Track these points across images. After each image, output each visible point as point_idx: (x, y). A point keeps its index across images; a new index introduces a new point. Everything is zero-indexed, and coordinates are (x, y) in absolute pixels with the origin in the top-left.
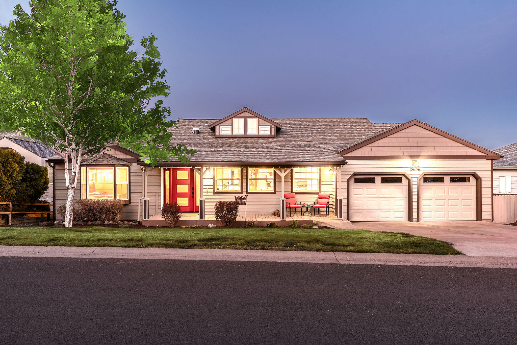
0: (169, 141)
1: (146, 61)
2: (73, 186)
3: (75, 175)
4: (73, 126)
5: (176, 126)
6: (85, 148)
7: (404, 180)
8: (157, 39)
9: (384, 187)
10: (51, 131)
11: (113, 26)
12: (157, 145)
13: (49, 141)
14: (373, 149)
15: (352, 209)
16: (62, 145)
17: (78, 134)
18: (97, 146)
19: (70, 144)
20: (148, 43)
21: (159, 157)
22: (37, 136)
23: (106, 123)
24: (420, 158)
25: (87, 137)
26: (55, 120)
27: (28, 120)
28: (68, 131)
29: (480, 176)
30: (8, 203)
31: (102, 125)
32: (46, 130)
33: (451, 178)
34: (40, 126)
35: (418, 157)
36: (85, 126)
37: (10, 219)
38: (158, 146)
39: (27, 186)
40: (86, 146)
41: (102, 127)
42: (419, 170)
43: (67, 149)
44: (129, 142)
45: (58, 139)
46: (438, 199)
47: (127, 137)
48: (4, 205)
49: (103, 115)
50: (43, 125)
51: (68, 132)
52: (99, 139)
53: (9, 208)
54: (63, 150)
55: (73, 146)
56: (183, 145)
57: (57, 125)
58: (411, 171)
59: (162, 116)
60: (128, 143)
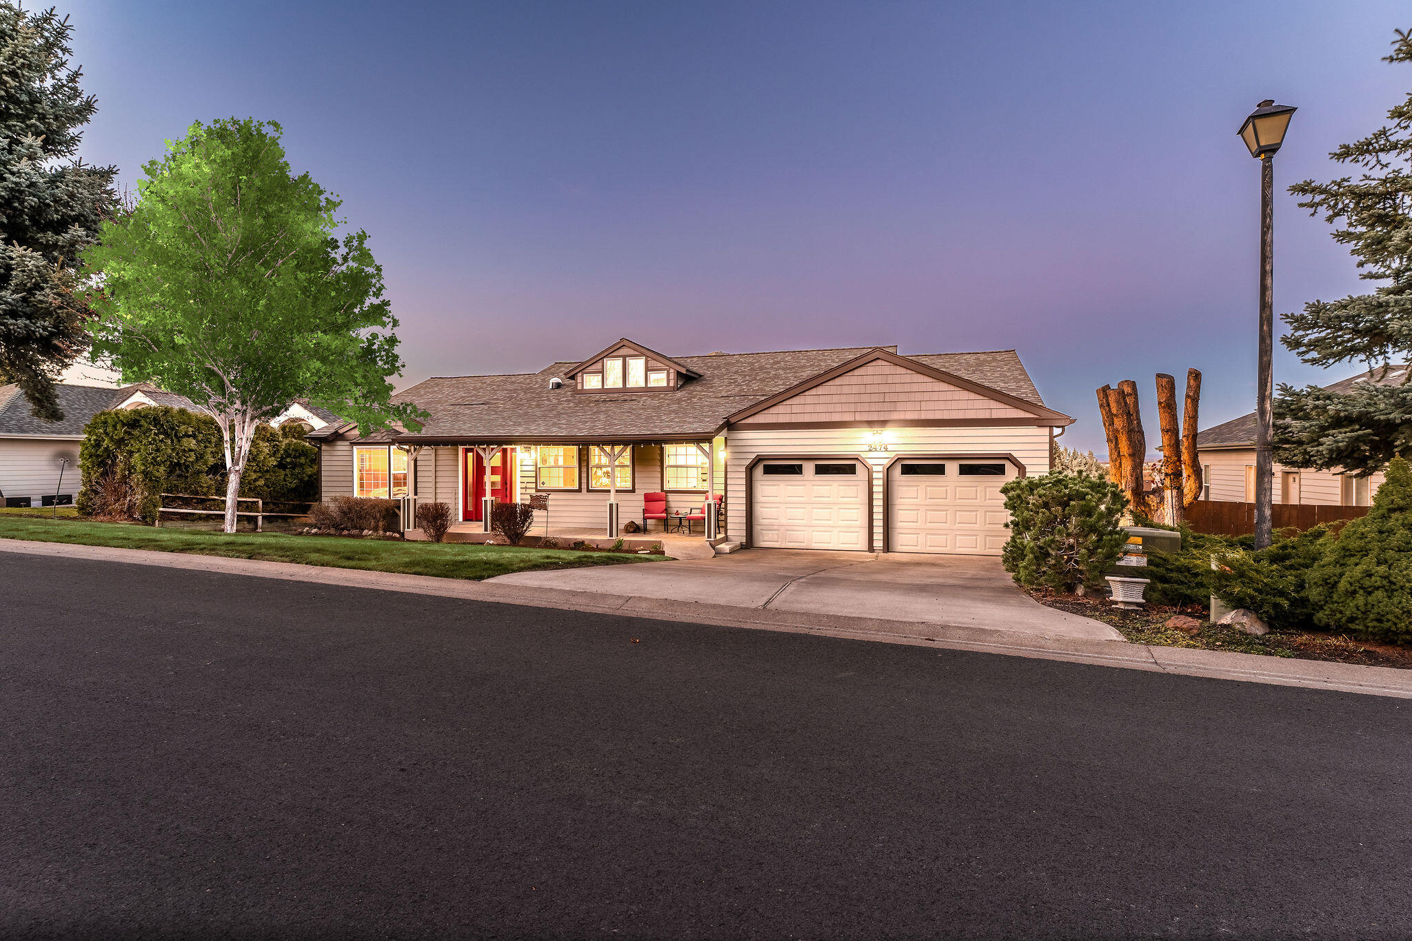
0: (389, 397)
1: (352, 271)
2: (237, 468)
3: (240, 451)
4: (237, 374)
5: (400, 374)
6: (256, 409)
7: (860, 469)
8: (369, 237)
9: (819, 483)
10: (202, 382)
11: (300, 217)
12: (369, 403)
13: (200, 397)
14: (796, 409)
15: (759, 523)
16: (220, 404)
17: (245, 386)
18: (275, 405)
19: (232, 403)
20: (355, 243)
21: (373, 422)
22: (180, 390)
23: (289, 369)
24: (888, 425)
25: (260, 391)
26: (208, 364)
27: (166, 364)
28: (230, 381)
29: (1023, 461)
30: (257, 500)
31: (282, 372)
32: (194, 380)
33: (961, 466)
34: (186, 373)
35: (883, 423)
36: (257, 375)
37: (260, 522)
38: (371, 405)
39: (286, 475)
40: (258, 405)
41: (282, 376)
42: (887, 451)
43: (227, 410)
44: (325, 399)
45: (213, 394)
46: (931, 508)
47: (322, 392)
48: (249, 502)
49: (285, 356)
50: (189, 372)
51: (229, 383)
52: (278, 394)
53: (258, 507)
54: (221, 411)
55: (238, 405)
56: (411, 404)
57: (211, 373)
58: (870, 451)
59: (378, 359)
60: (324, 401)
